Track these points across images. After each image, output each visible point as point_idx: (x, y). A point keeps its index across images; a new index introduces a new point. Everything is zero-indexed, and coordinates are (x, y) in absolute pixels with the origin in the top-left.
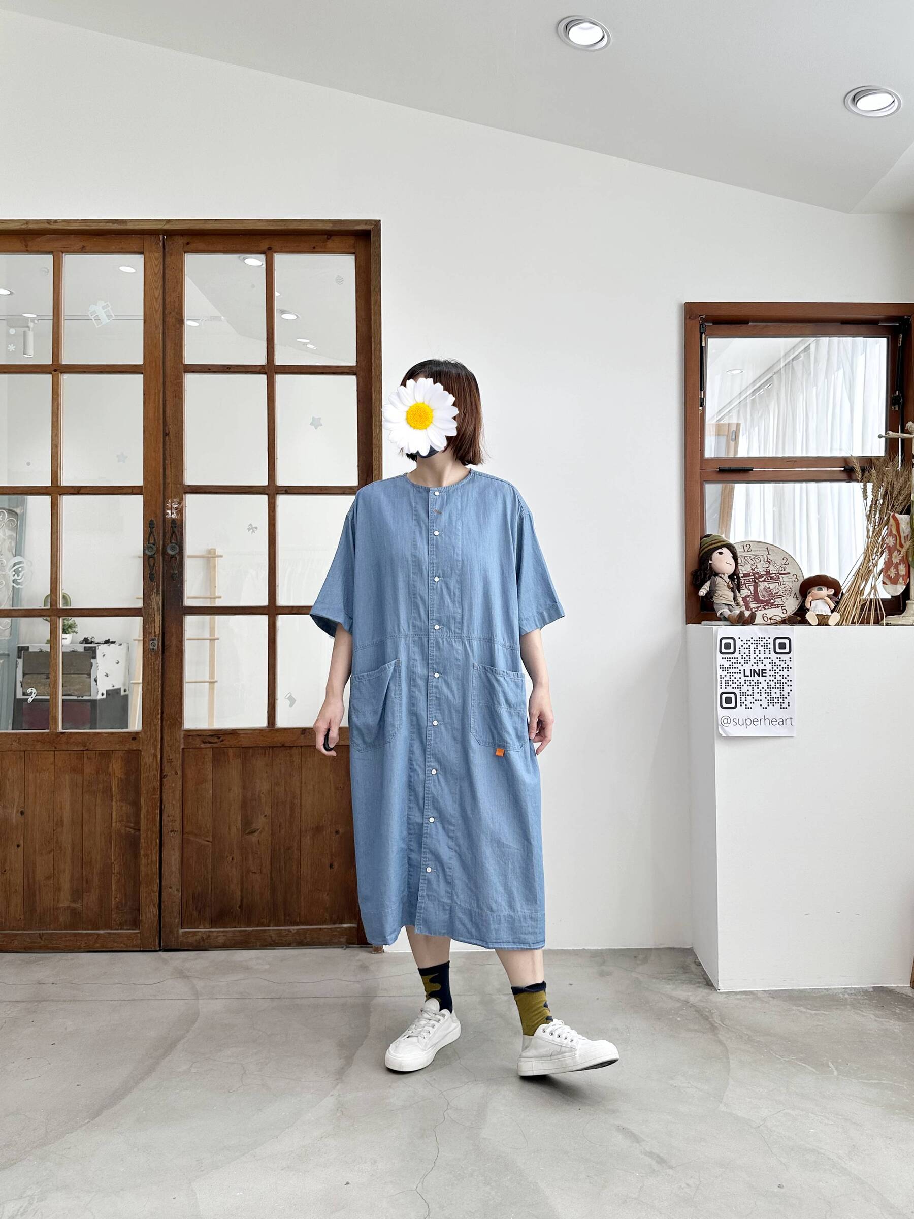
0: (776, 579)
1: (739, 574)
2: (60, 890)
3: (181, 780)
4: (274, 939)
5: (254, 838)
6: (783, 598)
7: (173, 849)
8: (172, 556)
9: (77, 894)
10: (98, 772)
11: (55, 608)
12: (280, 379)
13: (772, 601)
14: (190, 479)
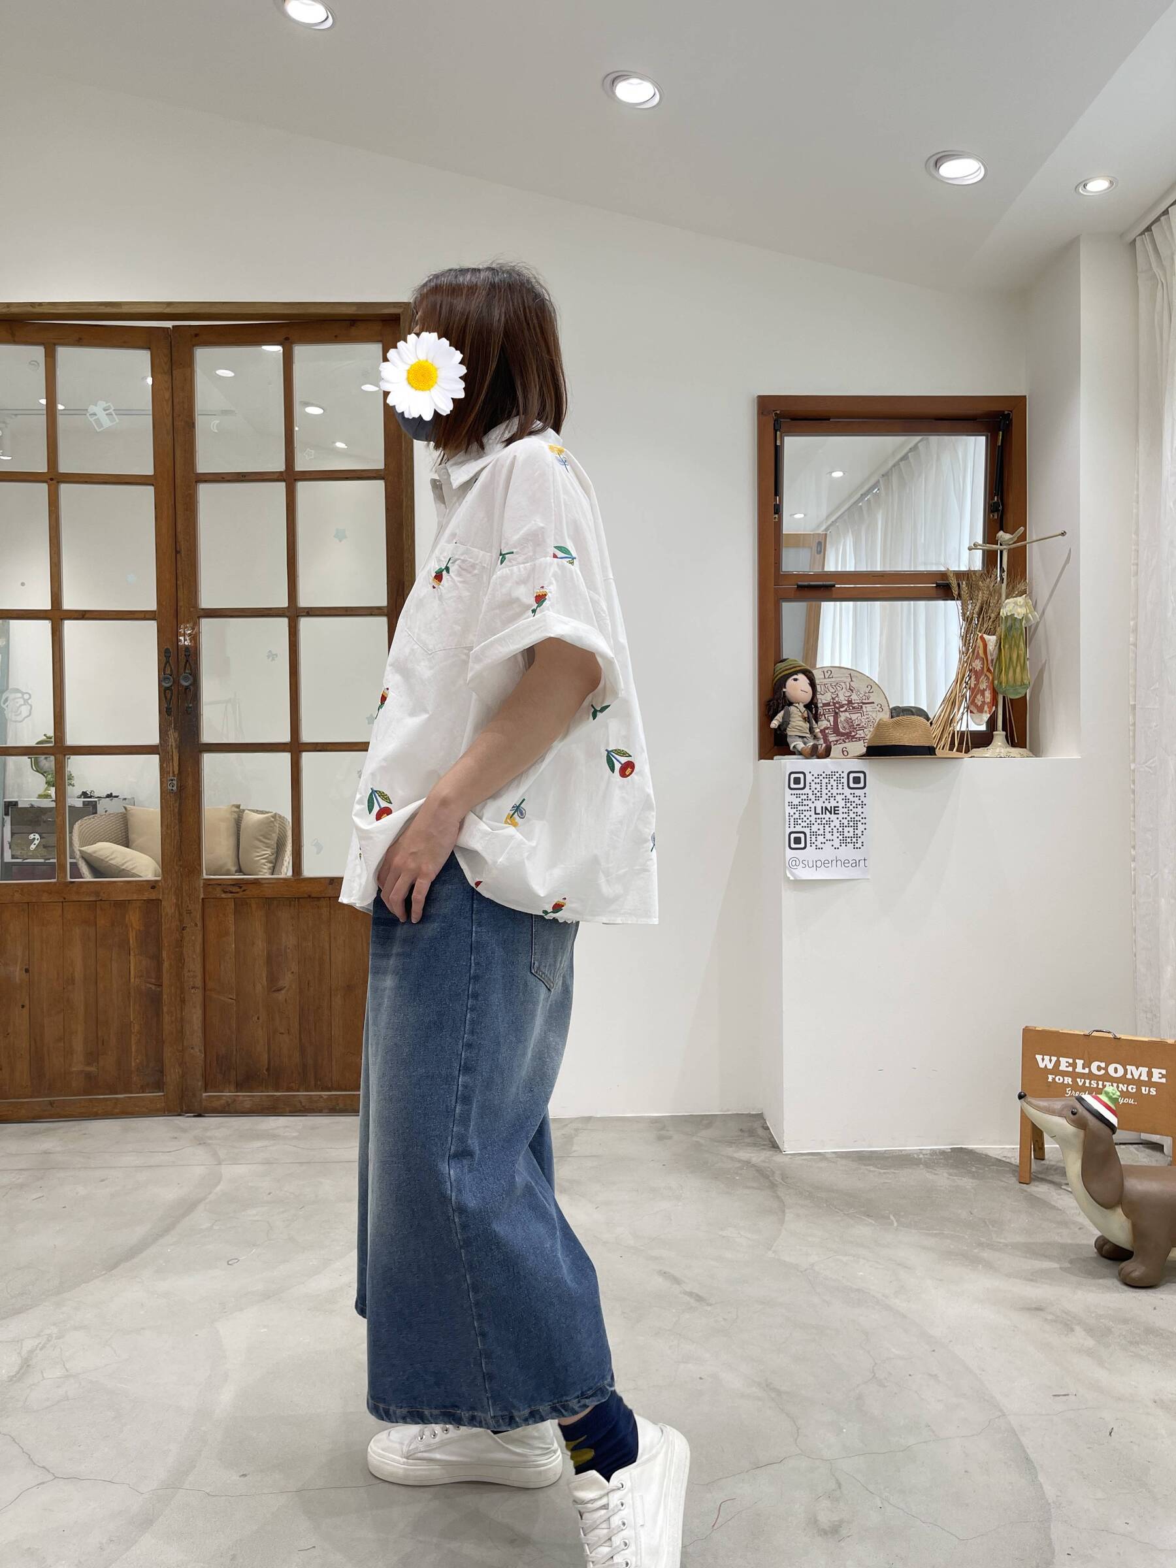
0: (859, 709)
1: (817, 703)
2: (72, 1054)
3: (201, 933)
4: (303, 1104)
5: (281, 996)
6: (865, 730)
7: (195, 1007)
8: (187, 688)
9: (92, 1057)
10: (113, 925)
11: (60, 745)
12: (301, 486)
13: (853, 734)
14: (207, 601)
